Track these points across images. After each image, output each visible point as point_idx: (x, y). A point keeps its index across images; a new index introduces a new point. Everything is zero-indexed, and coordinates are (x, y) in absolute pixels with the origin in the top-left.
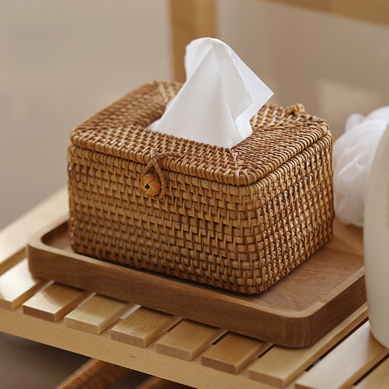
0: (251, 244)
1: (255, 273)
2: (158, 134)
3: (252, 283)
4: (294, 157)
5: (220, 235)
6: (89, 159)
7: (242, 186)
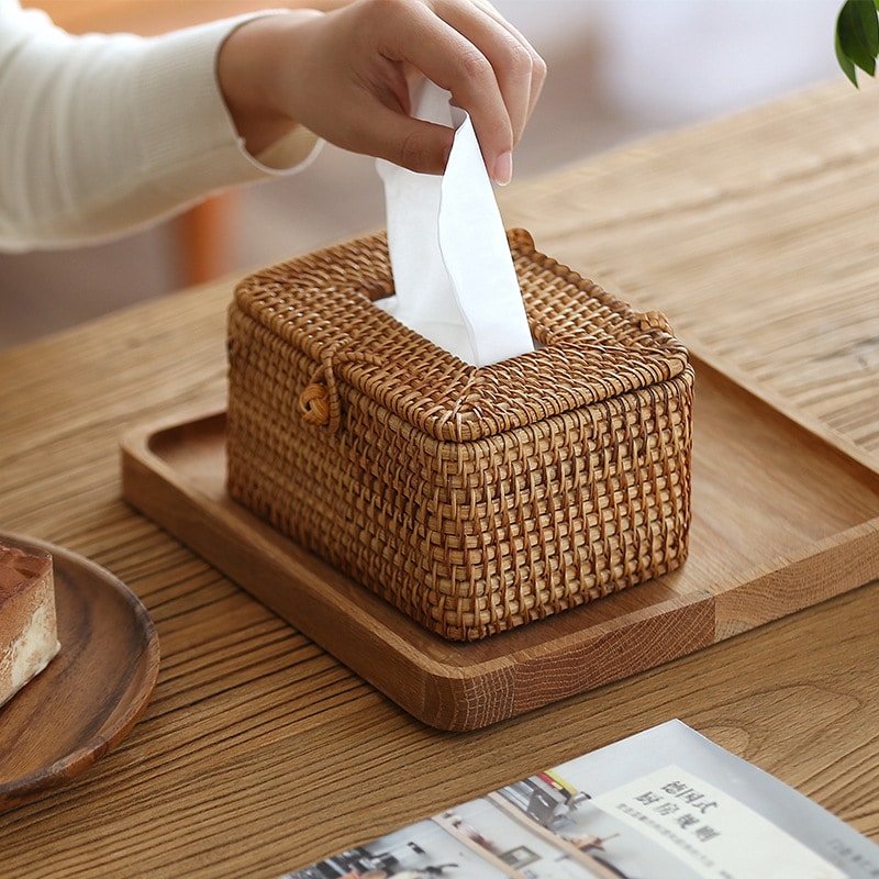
0: (457, 549)
1: (460, 604)
2: (389, 321)
3: (453, 620)
4: (583, 407)
5: (422, 529)
6: (250, 332)
7: (448, 442)
